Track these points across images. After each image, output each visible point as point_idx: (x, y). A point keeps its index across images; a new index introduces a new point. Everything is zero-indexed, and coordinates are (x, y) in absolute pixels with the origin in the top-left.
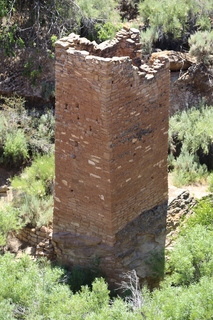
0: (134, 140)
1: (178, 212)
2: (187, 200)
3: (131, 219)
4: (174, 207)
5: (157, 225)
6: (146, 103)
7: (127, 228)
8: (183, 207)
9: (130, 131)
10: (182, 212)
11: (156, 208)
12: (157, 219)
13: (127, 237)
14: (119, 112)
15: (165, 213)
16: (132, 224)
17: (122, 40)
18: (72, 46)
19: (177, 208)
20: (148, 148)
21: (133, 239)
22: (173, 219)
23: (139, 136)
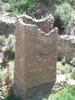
0: (37, 56)
1: (59, 87)
2: (65, 84)
3: (35, 85)
4: (57, 85)
5: (47, 90)
6: (44, 44)
7: (32, 88)
8: (61, 86)
9: (35, 52)
10: (61, 88)
11: (49, 83)
12: (48, 88)
13: (32, 91)
14: (30, 44)
15: (52, 86)
16: (35, 87)
17: (47, 20)
18: (21, 18)
19: (59, 86)
20: (45, 60)
21: (34, 92)
22: (55, 89)
23: (40, 55)
